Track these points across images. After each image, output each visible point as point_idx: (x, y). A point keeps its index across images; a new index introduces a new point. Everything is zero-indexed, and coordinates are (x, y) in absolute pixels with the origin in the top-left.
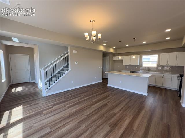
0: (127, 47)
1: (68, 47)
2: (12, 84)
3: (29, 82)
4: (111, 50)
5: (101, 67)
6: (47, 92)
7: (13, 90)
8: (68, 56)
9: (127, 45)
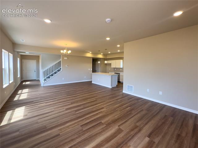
0: (110, 54)
1: (61, 56)
2: (23, 80)
3: (35, 80)
4: (100, 56)
5: (90, 69)
6: (44, 84)
7: (24, 83)
8: (60, 61)
9: (109, 53)
